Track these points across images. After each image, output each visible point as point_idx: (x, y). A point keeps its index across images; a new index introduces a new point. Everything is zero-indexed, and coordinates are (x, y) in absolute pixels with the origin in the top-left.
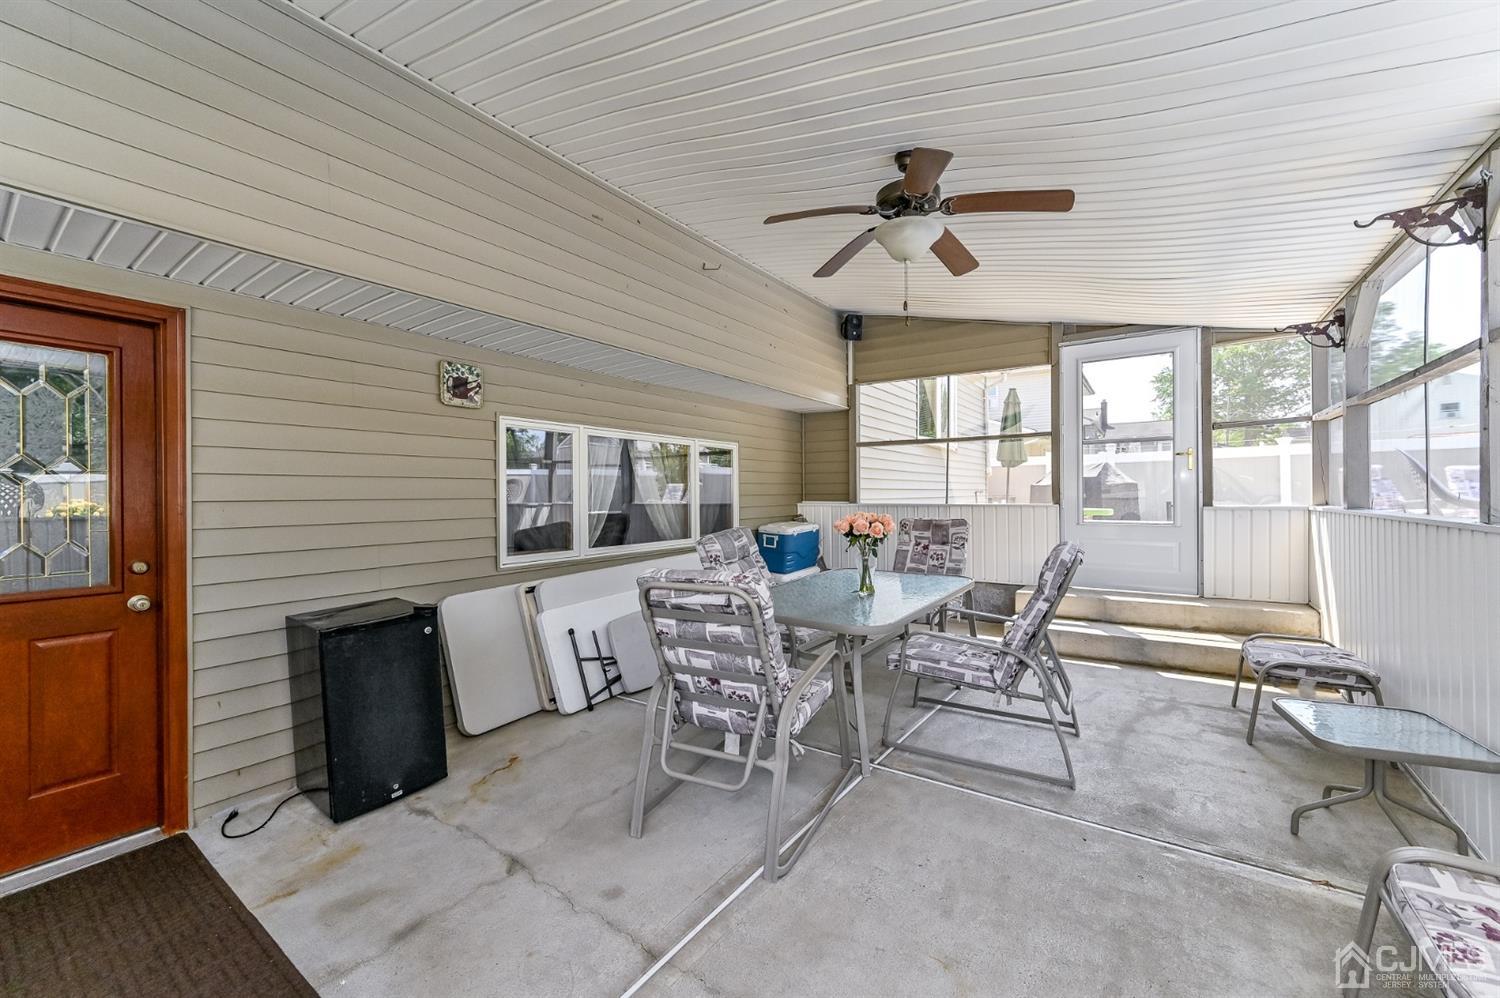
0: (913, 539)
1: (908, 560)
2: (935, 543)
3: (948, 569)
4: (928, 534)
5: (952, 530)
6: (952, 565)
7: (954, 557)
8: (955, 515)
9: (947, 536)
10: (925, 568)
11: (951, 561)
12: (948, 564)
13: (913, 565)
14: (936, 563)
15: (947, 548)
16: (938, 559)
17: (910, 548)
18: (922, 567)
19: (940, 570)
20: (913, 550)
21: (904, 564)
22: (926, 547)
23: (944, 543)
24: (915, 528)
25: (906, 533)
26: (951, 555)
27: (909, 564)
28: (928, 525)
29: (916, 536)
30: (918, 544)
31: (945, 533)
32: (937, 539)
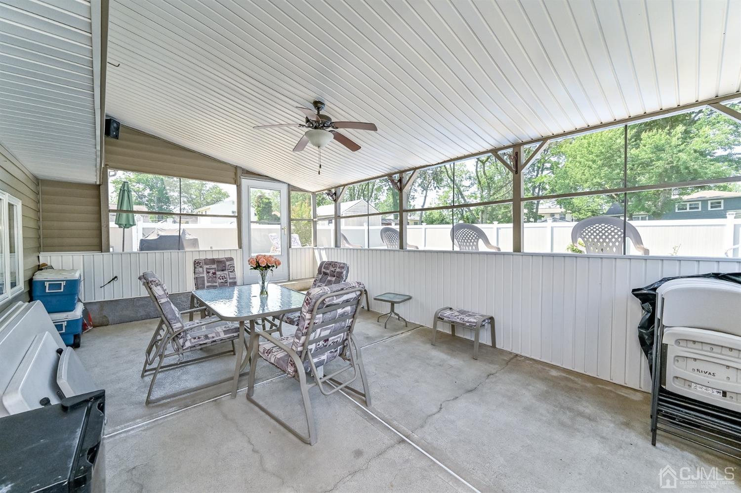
0: (205, 270)
1: (206, 282)
2: (218, 271)
3: (230, 283)
4: (215, 266)
5: (228, 263)
6: (231, 281)
7: (231, 276)
8: (228, 255)
9: (225, 266)
10: (217, 284)
11: (230, 279)
12: (229, 281)
13: (210, 284)
14: (222, 281)
15: (226, 272)
16: (223, 279)
17: (205, 275)
18: (215, 284)
19: (226, 284)
20: (207, 276)
21: (204, 284)
22: (214, 273)
23: (223, 270)
24: (206, 264)
25: (201, 267)
26: (229, 275)
27: (207, 284)
28: (213, 261)
29: (207, 268)
30: (208, 273)
31: (224, 265)
32: (220, 268)
